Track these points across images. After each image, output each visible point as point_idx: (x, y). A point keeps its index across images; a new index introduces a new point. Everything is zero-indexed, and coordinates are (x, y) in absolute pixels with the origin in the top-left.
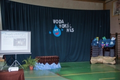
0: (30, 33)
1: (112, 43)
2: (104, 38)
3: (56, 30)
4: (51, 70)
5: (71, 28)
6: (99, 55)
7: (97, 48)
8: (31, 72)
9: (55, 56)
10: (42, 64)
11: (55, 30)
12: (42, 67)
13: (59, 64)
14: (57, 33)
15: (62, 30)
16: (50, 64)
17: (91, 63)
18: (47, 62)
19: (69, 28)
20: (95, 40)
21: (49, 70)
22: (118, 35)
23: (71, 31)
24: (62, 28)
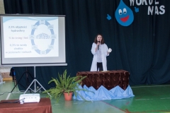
0: (63, 19)
3: (122, 11)
4: (112, 102)
5: (159, 6)
8: (68, 104)
9: (120, 72)
10: (92, 88)
11: (120, 11)
12: (90, 94)
13: (129, 88)
14: (125, 19)
15: (137, 10)
16: (109, 89)
18: (102, 84)
19: (153, 4)
21: (106, 102)
23: (157, 12)
24: (137, 7)
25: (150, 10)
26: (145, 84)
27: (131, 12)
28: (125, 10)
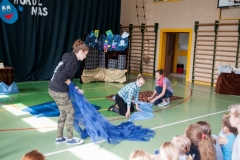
1: (122, 43)
2: (109, 33)
6: (98, 66)
7: (95, 51)
11: (3, 8)
14: (9, 16)
17: (81, 82)
19: (37, 5)
20: (92, 35)
22: (134, 29)
23: (41, 13)
24: (21, 5)
25: (34, 11)
26: (30, 80)
27: (15, 11)
28: (9, 7)
